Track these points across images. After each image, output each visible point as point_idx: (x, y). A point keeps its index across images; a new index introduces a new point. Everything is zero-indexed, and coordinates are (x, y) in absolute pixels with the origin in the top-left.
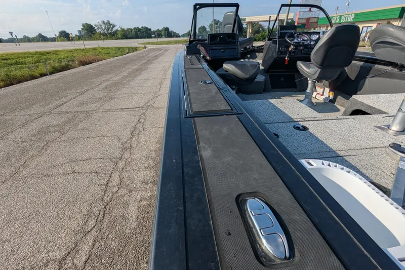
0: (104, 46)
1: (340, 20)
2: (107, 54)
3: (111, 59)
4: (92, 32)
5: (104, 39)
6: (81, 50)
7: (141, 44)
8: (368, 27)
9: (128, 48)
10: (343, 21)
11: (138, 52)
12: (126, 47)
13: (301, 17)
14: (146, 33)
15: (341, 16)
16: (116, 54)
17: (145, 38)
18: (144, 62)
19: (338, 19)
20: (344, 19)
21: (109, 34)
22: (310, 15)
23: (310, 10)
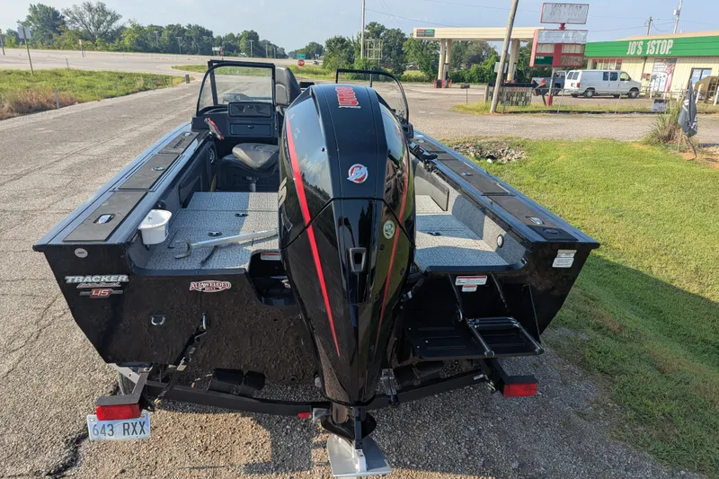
0: (82, 68)
1: (644, 50)
2: (88, 87)
3: (96, 104)
4: (54, 27)
5: (84, 48)
6: (20, 73)
7: (181, 68)
8: (703, 69)
9: (145, 76)
10: (652, 53)
11: (167, 90)
12: (139, 75)
13: (543, 40)
14: (199, 40)
15: (645, 42)
16: (110, 88)
17: (194, 53)
18: (172, 117)
19: (640, 48)
20: (654, 48)
21: (100, 36)
22: (562, 38)
23: (563, 27)
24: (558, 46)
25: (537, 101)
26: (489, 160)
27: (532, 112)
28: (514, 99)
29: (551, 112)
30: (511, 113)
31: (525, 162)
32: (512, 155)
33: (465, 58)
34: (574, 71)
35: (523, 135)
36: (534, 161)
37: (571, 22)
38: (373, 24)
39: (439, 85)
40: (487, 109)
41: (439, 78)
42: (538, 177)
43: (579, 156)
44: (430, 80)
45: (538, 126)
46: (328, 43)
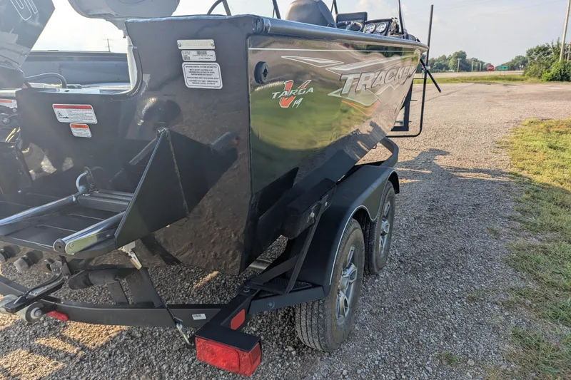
46: (529, 53)
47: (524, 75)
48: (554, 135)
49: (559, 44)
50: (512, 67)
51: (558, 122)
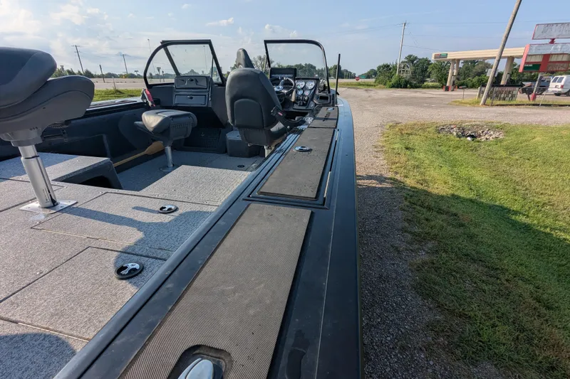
13: (533, 52)
22: (551, 50)
23: (552, 41)
24: (546, 57)
25: (521, 97)
26: (469, 139)
27: (516, 105)
28: (502, 96)
29: (534, 105)
30: (498, 105)
31: (501, 141)
32: (491, 135)
33: (472, 74)
34: (560, 76)
35: (504, 120)
36: (509, 140)
37: (560, 37)
38: (410, 56)
39: (447, 89)
40: (478, 102)
41: (447, 85)
42: (511, 154)
43: (554, 138)
44: (442, 87)
45: (520, 114)
46: (379, 68)
47: (375, 82)
48: (406, 137)
49: (396, 64)
50: (368, 76)
51: (405, 126)
